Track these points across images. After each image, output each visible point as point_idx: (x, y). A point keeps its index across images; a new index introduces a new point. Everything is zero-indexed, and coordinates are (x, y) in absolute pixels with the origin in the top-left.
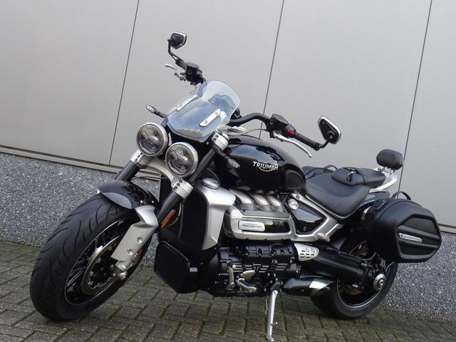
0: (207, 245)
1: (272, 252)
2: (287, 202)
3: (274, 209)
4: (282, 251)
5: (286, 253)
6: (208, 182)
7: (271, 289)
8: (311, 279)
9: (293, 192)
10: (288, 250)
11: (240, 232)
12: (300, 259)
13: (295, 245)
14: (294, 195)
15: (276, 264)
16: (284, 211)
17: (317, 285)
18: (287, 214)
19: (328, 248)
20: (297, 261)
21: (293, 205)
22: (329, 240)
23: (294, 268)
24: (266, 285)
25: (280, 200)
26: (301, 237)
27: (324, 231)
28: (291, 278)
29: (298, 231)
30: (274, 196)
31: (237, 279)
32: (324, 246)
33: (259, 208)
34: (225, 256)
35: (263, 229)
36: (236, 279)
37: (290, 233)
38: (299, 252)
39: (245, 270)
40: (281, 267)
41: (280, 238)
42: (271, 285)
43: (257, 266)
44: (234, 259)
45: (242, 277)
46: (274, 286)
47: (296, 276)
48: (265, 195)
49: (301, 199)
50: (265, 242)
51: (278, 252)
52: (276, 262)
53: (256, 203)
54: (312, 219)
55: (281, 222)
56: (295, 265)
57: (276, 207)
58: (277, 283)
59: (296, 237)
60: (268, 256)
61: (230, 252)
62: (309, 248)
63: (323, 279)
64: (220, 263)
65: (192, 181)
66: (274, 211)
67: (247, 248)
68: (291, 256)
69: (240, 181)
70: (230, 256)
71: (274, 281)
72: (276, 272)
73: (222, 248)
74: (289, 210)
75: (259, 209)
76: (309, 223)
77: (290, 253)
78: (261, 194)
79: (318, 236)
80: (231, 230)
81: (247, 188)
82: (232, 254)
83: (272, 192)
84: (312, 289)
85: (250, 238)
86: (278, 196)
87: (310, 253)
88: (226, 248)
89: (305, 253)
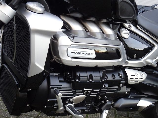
0: (32, 73)
1: (103, 78)
2: (119, 31)
3: (106, 37)
4: (113, 76)
5: (117, 77)
6: (31, 5)
7: (103, 108)
8: (139, 98)
9: (126, 22)
10: (119, 74)
11: (69, 59)
12: (130, 83)
13: (126, 70)
14: (127, 25)
15: (107, 88)
16: (116, 39)
17: (144, 103)
18: (119, 42)
19: (155, 72)
20: (127, 84)
21: (125, 33)
22: (156, 66)
23: (124, 90)
24: (98, 105)
25: (113, 29)
26: (132, 63)
27: (152, 58)
28: (121, 98)
29: (129, 58)
30: (107, 24)
31: (67, 104)
32: (151, 70)
33: (90, 35)
34: (55, 82)
35: (94, 56)
36: (65, 104)
37: (121, 60)
38: (129, 77)
39: (75, 95)
40: (112, 90)
41: (111, 65)
42: (102, 105)
43: (87, 91)
44: (65, 85)
45: (71, 103)
46: (105, 106)
47: (125, 96)
48: (97, 23)
49: (133, 28)
50: (96, 69)
51: (110, 77)
52: (107, 86)
53: (87, 30)
54: (141, 46)
55: (114, 49)
56: (125, 87)
57: (108, 35)
58: (108, 103)
59: (127, 63)
60: (98, 81)
61: (61, 77)
62: (138, 73)
63: (149, 97)
64: (49, 89)
65: (13, 4)
66: (105, 39)
67: (78, 74)
68: (122, 80)
69: (71, 7)
70: (60, 81)
71: (105, 102)
72: (107, 95)
73: (51, 74)
74: (121, 38)
75: (90, 37)
76: (139, 51)
77: (121, 77)
78: (94, 22)
79: (146, 62)
80: (59, 57)
81: (79, 15)
82: (63, 80)
83: (105, 21)
84: (139, 107)
85: (80, 65)
86: (111, 25)
87: (139, 77)
88: (57, 74)
89: (134, 77)
